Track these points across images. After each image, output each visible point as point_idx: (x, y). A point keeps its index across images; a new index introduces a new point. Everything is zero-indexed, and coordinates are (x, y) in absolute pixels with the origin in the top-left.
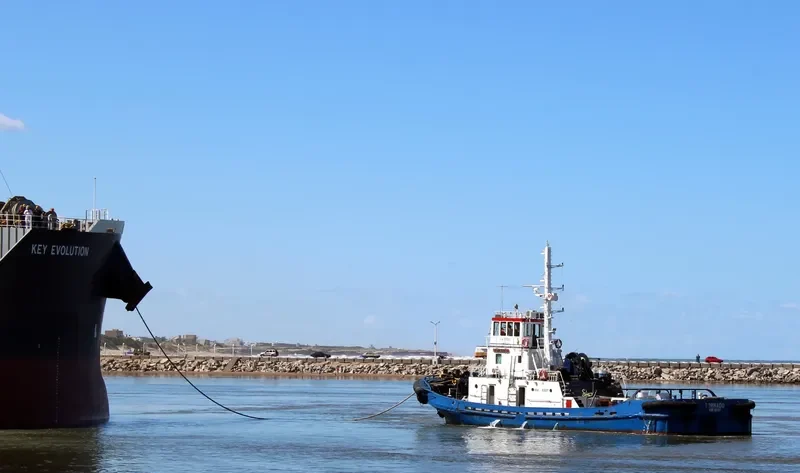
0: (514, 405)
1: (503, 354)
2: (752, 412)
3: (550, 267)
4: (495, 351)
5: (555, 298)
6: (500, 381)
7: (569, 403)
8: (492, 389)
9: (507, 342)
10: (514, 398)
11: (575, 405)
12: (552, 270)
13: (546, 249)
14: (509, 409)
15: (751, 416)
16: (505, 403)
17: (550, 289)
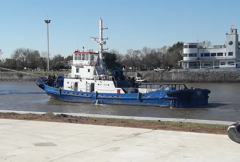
0: (89, 91)
1: (80, 68)
2: (209, 95)
3: (102, 29)
4: (76, 67)
5: (105, 43)
6: (81, 80)
7: (119, 91)
8: (76, 84)
9: (82, 63)
10: (89, 88)
11: (122, 92)
12: (103, 30)
13: (100, 21)
14: (87, 94)
15: (208, 97)
16: (84, 91)
17: (102, 39)
